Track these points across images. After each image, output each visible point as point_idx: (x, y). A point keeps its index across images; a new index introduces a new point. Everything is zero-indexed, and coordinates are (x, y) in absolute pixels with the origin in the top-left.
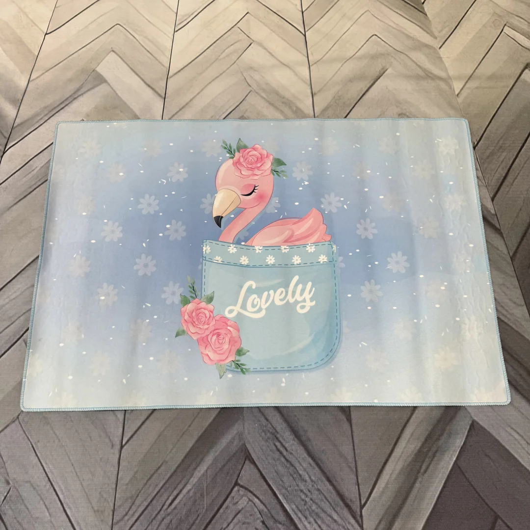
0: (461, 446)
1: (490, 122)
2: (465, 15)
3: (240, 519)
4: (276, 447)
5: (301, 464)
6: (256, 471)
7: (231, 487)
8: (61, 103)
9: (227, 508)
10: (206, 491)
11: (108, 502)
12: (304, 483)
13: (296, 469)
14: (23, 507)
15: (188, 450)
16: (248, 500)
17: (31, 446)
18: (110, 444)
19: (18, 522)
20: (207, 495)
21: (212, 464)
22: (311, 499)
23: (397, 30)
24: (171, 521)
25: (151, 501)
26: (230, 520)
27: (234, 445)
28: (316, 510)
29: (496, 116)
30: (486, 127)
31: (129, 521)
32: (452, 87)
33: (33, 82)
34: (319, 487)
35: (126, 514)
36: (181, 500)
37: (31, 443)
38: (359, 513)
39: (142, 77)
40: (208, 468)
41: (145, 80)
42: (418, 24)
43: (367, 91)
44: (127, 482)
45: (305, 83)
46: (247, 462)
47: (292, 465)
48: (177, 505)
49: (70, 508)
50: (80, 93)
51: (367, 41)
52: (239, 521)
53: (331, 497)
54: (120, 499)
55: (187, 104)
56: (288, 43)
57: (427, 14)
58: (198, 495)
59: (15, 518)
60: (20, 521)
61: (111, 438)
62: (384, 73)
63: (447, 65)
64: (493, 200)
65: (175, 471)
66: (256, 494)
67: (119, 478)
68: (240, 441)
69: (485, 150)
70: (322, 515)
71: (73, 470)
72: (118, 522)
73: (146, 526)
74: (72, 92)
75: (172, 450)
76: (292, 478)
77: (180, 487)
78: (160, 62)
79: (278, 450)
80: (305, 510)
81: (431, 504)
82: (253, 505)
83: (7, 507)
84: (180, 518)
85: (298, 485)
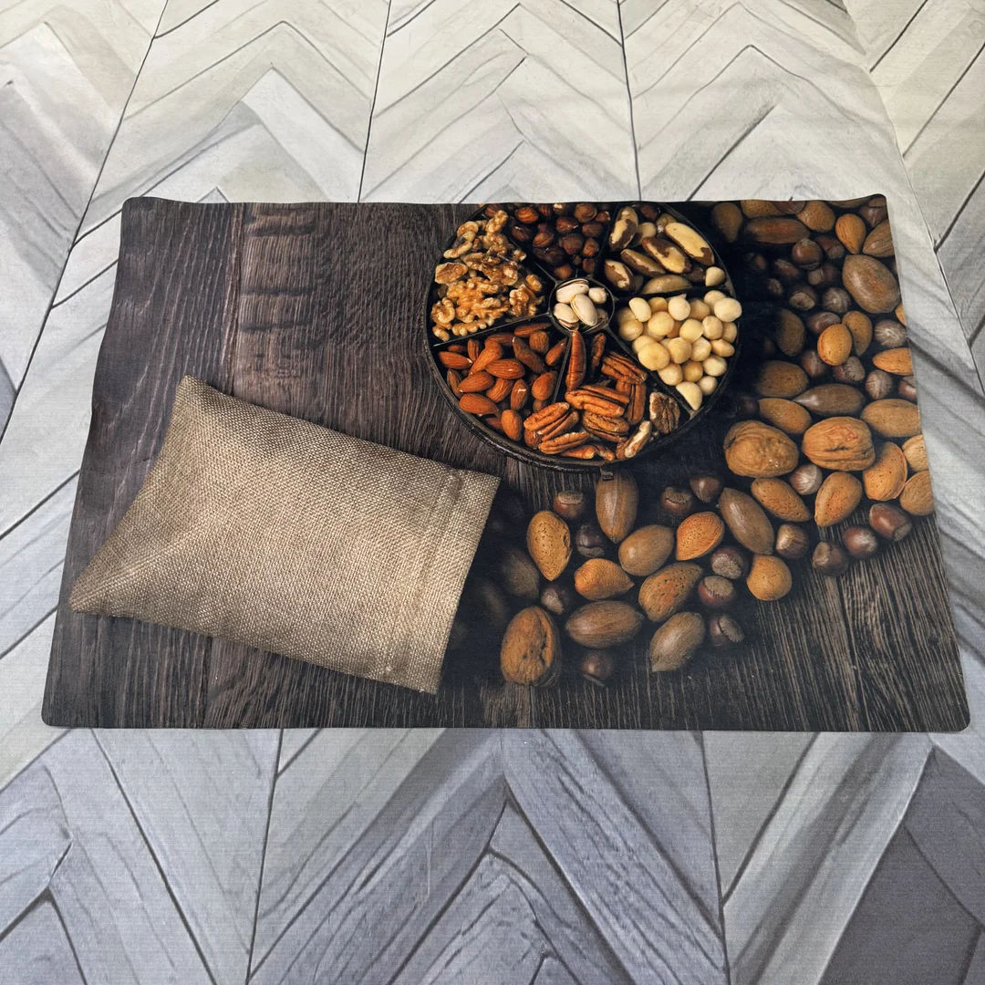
0: (912, 794)
1: (966, 203)
2: (918, 12)
3: (493, 915)
4: (563, 784)
5: (608, 818)
6: (524, 826)
7: (478, 855)
8: (179, 159)
9: (469, 894)
10: (431, 860)
11: (249, 875)
12: (615, 853)
13: (599, 825)
14: (91, 880)
15: (398, 784)
16: (508, 881)
17: (110, 769)
18: (254, 770)
19: (82, 906)
20: (432, 869)
21: (443, 810)
22: (627, 884)
23: (793, 38)
24: (365, 915)
25: (328, 878)
26: (474, 918)
27: (484, 777)
28: (637, 904)
29: (975, 193)
30: (957, 212)
31: (288, 912)
32: (894, 140)
33: (128, 121)
34: (642, 861)
35: (282, 899)
36: (384, 877)
37: (109, 763)
38: (718, 913)
39: (325, 114)
40: (435, 819)
41: (332, 121)
42: (830, 27)
43: (736, 145)
44: (284, 841)
45: (623, 128)
46: (508, 810)
47: (592, 819)
48: (377, 885)
49: (177, 884)
50: (212, 141)
51: (737, 56)
52: (492, 920)
53: (663, 880)
54: (270, 870)
55: (404, 165)
56: (592, 59)
57: (848, 10)
58: (416, 869)
59: (78, 900)
60: (86, 906)
61: (257, 758)
62: (768, 113)
63: (884, 101)
64: (970, 343)
65: (374, 823)
66: (523, 870)
67: (269, 832)
68: (494, 772)
69: (957, 254)
70: (648, 913)
71: (186, 816)
72: (265, 915)
73: (319, 922)
74: (199, 140)
75: (369, 783)
76: (591, 843)
77: (382, 853)
78: (358, 89)
79: (567, 790)
80: (616, 903)
81: (854, 899)
82: (517, 889)
83: (63, 879)
84: (381, 909)
85: (602, 857)
